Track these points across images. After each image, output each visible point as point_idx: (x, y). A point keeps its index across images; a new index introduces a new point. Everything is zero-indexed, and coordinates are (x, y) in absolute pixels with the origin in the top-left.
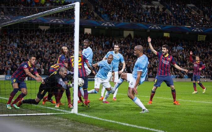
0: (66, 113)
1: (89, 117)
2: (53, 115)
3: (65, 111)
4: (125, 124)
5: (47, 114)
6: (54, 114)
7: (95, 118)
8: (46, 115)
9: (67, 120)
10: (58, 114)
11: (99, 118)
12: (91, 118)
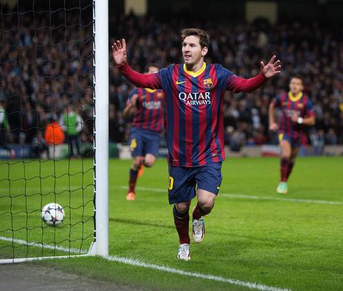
0: (73, 256)
1: (145, 266)
2: (34, 263)
3: (71, 250)
4: (254, 286)
5: (16, 260)
6: (35, 258)
7: (163, 268)
8: (10, 264)
9: (75, 276)
10: (50, 260)
11: (173, 270)
12: (150, 269)
